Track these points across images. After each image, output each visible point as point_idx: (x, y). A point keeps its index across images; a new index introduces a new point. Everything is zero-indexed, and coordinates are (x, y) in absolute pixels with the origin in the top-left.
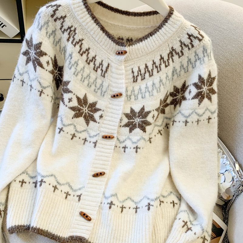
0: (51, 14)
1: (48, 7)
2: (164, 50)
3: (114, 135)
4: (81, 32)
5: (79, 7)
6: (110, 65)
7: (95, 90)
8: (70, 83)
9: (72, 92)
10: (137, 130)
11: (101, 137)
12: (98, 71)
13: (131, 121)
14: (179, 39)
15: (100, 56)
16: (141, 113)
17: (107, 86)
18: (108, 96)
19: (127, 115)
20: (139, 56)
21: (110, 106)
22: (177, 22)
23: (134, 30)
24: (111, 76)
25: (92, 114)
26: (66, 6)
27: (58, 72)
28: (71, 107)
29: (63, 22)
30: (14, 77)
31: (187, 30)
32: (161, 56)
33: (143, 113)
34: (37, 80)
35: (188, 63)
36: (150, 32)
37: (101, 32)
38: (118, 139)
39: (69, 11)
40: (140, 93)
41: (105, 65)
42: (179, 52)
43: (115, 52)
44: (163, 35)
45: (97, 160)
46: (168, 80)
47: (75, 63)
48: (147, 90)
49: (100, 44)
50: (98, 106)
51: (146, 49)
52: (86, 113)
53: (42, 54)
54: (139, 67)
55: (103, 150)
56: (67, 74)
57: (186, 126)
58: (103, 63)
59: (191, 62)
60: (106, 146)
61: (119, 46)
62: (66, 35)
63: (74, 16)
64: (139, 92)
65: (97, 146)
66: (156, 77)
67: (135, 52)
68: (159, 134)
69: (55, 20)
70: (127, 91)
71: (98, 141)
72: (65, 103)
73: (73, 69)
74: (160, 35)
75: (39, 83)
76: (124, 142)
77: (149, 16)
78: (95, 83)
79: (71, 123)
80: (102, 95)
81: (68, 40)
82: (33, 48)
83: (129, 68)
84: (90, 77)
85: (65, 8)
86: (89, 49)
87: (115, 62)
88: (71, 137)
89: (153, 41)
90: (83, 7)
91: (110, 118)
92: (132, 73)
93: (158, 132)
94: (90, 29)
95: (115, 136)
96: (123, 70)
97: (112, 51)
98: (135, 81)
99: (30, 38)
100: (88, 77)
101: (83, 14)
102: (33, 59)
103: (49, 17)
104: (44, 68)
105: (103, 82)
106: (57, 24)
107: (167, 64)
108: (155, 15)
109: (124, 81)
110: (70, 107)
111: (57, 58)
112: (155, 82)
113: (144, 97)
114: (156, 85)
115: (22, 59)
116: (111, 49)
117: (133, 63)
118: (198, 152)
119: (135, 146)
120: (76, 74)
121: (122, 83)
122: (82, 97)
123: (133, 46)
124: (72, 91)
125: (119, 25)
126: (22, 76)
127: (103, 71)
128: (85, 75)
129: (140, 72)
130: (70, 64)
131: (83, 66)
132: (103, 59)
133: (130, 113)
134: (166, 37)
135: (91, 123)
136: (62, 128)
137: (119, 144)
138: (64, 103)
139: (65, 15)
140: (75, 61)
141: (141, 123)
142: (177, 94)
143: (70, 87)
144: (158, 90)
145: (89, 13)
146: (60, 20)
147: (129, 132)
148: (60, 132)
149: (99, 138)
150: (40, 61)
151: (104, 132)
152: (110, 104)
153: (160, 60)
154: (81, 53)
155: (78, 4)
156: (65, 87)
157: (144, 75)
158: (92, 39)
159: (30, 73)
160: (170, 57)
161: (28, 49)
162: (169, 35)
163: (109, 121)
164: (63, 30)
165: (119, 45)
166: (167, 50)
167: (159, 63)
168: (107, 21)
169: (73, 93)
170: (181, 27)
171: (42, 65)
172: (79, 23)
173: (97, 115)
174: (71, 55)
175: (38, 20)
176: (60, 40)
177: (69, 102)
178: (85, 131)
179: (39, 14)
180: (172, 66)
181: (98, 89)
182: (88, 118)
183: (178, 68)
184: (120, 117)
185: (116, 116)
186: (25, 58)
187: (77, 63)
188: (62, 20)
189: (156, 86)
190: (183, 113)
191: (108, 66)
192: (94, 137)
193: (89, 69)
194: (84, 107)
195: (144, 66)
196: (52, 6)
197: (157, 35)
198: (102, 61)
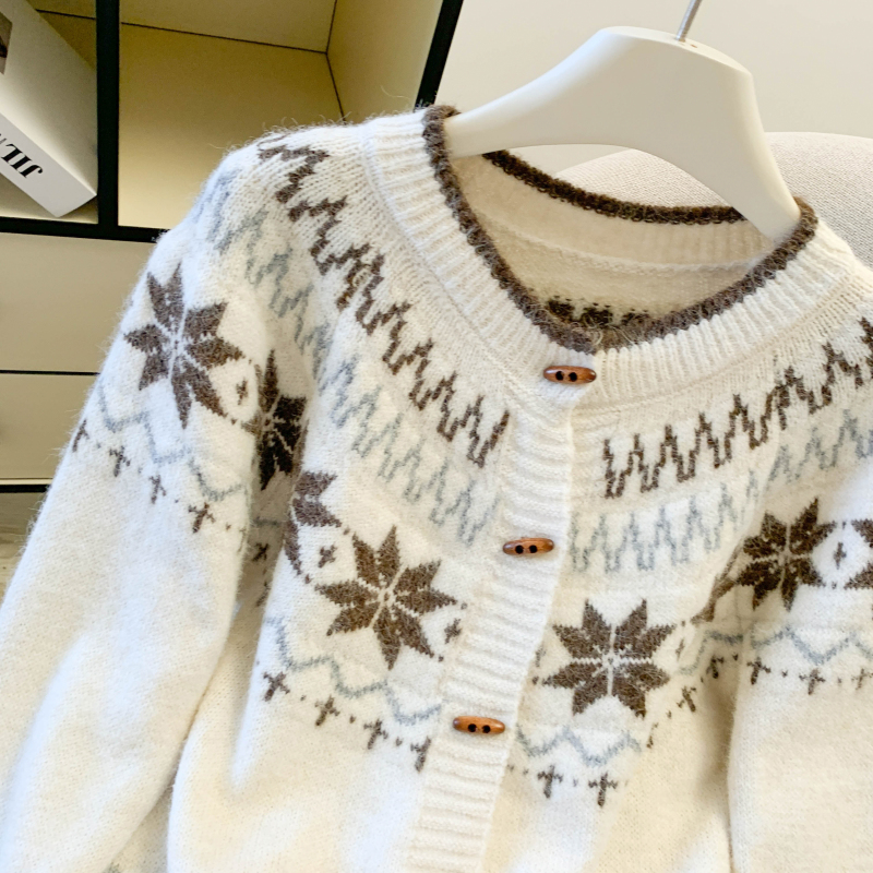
0: (276, 186)
1: (266, 155)
2: (755, 378)
3: (502, 718)
4: (404, 276)
5: (408, 168)
6: (510, 420)
7: (434, 514)
8: (333, 483)
9: (338, 523)
10: (609, 705)
11: (445, 726)
12: (456, 438)
13: (586, 661)
14: (823, 341)
15: (473, 379)
16: (633, 634)
17: (490, 504)
18: (490, 543)
19: (568, 637)
20: (644, 392)
21: (496, 587)
22: (826, 270)
23: (625, 276)
24: (512, 464)
25: (414, 615)
26: (352, 158)
27: (277, 420)
28: (329, 584)
29: (328, 226)
30: (77, 430)
31: (864, 305)
32: (737, 399)
33: (639, 634)
34: (185, 460)
35: (842, 435)
36: (701, 299)
37: (495, 283)
38: (521, 736)
39: (362, 183)
40: (629, 547)
41: (491, 417)
42: (814, 391)
43: (541, 369)
44: (757, 317)
45: (426, 828)
46: (752, 498)
47: (362, 403)
48: (662, 533)
49: (482, 331)
50: (440, 585)
51: (680, 367)
52: (386, 612)
53: (221, 353)
54: (637, 438)
55: (456, 784)
56: (324, 443)
57: (813, 696)
58: (485, 407)
59: (854, 433)
60: (467, 767)
61: (563, 349)
62: (335, 281)
63: (381, 206)
64: (625, 539)
65: (428, 764)
66: (706, 483)
67: (630, 375)
68: (686, 707)
69: (294, 214)
70: (575, 532)
71: (436, 742)
72: (302, 568)
73: (352, 428)
74: (745, 318)
75: (195, 478)
76: (545, 751)
77: (697, 225)
78: (437, 484)
79: (322, 653)
80: (466, 537)
81: (342, 302)
82: (182, 324)
83: (594, 438)
84: (419, 459)
85: (343, 169)
86: (430, 346)
87: (535, 409)
88: (317, 713)
89: (711, 340)
90: (429, 171)
91: (491, 643)
92: (605, 459)
93: (680, 697)
94: (444, 266)
95: (511, 721)
96: (566, 442)
97: (530, 363)
98: (614, 490)
99: (169, 275)
100: (413, 459)
101: (425, 203)
102: (176, 369)
103: (269, 199)
104: (225, 412)
105: (473, 483)
106: (299, 229)
107: (758, 435)
108: (725, 224)
109: (566, 490)
110: (324, 587)
111: (278, 363)
112: (700, 506)
113: (646, 563)
114: (704, 517)
115: (123, 361)
116: (525, 354)
117: (614, 417)
118: (848, 800)
119: (596, 775)
120: (362, 448)
121: (558, 500)
122: (375, 542)
123: (624, 349)
124: (337, 518)
125: (560, 252)
126: (117, 434)
127: (477, 438)
128: (400, 451)
129: (641, 459)
130: (340, 403)
131: (396, 412)
132: (486, 390)
133: (580, 626)
134: (770, 328)
135: (408, 655)
136: (282, 676)
137: (524, 756)
138: (297, 567)
139: (339, 199)
140: (364, 392)
141: (627, 676)
142: (774, 546)
143: (329, 499)
144: (713, 538)
145: (449, 200)
146: (317, 218)
147: (569, 711)
148: (270, 693)
149: (439, 729)
150: (209, 385)
151: (461, 701)
152: (496, 577)
153: (732, 416)
154: (393, 360)
155: (405, 158)
156: (307, 496)
157: (657, 472)
158: (448, 306)
159: (156, 423)
160: (773, 407)
161: (154, 321)
162: (785, 321)
163: (488, 652)
164: (322, 257)
165: (562, 344)
166: (765, 378)
167: (727, 429)
168: (512, 228)
169: (344, 527)
170: (839, 293)
171: (217, 400)
172: (398, 237)
173: (433, 624)
174: (348, 369)
175: (214, 203)
176: (303, 295)
177: (322, 564)
178: (376, 691)
179: (223, 181)
180: (777, 441)
181: (450, 511)
182: (393, 632)
183: (797, 451)
184: (536, 641)
185: (519, 635)
186: (138, 358)
187: (370, 403)
188: (324, 217)
189: (703, 522)
190: (803, 639)
191: (504, 423)
192: (418, 719)
193: (418, 428)
194: (383, 583)
195: (660, 436)
196: (288, 154)
197: (732, 317)
198: (479, 401)
